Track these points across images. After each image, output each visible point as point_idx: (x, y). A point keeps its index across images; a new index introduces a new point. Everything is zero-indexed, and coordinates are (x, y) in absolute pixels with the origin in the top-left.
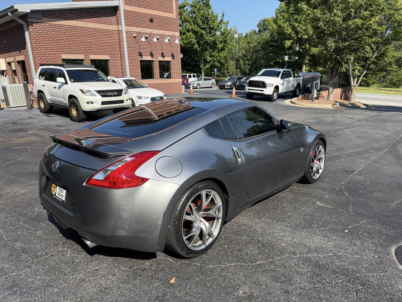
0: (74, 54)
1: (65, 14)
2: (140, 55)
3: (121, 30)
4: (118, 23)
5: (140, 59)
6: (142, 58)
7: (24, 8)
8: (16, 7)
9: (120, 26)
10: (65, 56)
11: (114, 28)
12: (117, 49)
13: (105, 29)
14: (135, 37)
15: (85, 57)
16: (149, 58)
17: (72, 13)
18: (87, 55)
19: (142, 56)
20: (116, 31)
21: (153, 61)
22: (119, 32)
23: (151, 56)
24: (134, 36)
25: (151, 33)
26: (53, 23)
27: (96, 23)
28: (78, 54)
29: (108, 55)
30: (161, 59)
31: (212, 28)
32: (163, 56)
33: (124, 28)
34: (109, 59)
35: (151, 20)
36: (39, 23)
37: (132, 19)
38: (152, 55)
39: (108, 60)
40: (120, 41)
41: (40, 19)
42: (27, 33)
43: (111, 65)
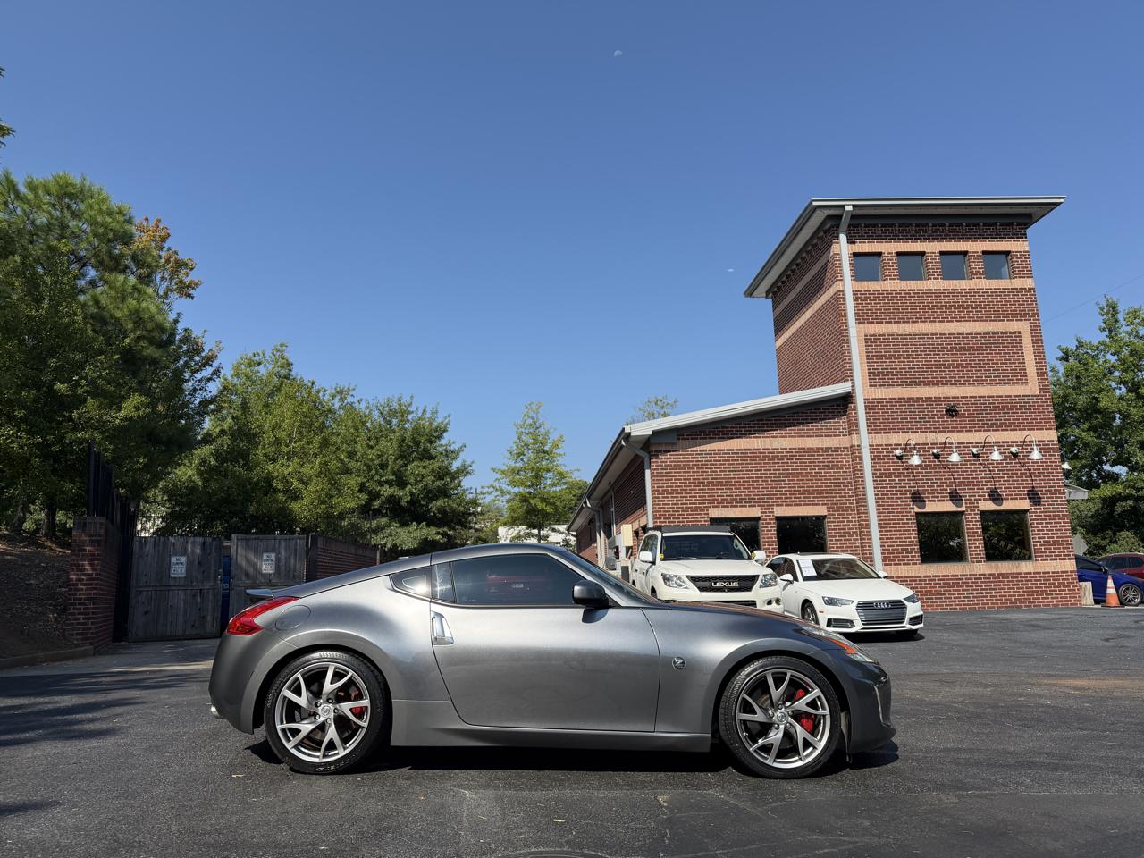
0: (737, 506)
1: (723, 427)
2: (918, 499)
3: (858, 446)
4: (853, 429)
5: (917, 510)
6: (924, 507)
7: (642, 429)
8: (627, 430)
9: (855, 436)
10: (716, 513)
11: (844, 441)
12: (849, 490)
13: (817, 448)
15: (762, 513)
16: (948, 507)
17: (740, 424)
18: (766, 506)
19: (924, 501)
20: (847, 448)
21: (963, 513)
22: (855, 450)
23: (952, 500)
24: (896, 456)
26: (698, 448)
27: (795, 437)
28: (746, 506)
29: (823, 504)
30: (989, 506)
32: (995, 496)
33: (865, 439)
34: (825, 513)
35: (952, 412)
36: (668, 452)
37: (882, 418)
38: (955, 497)
39: (824, 517)
40: (857, 469)
41: (674, 444)
42: (648, 473)
43: (830, 527)
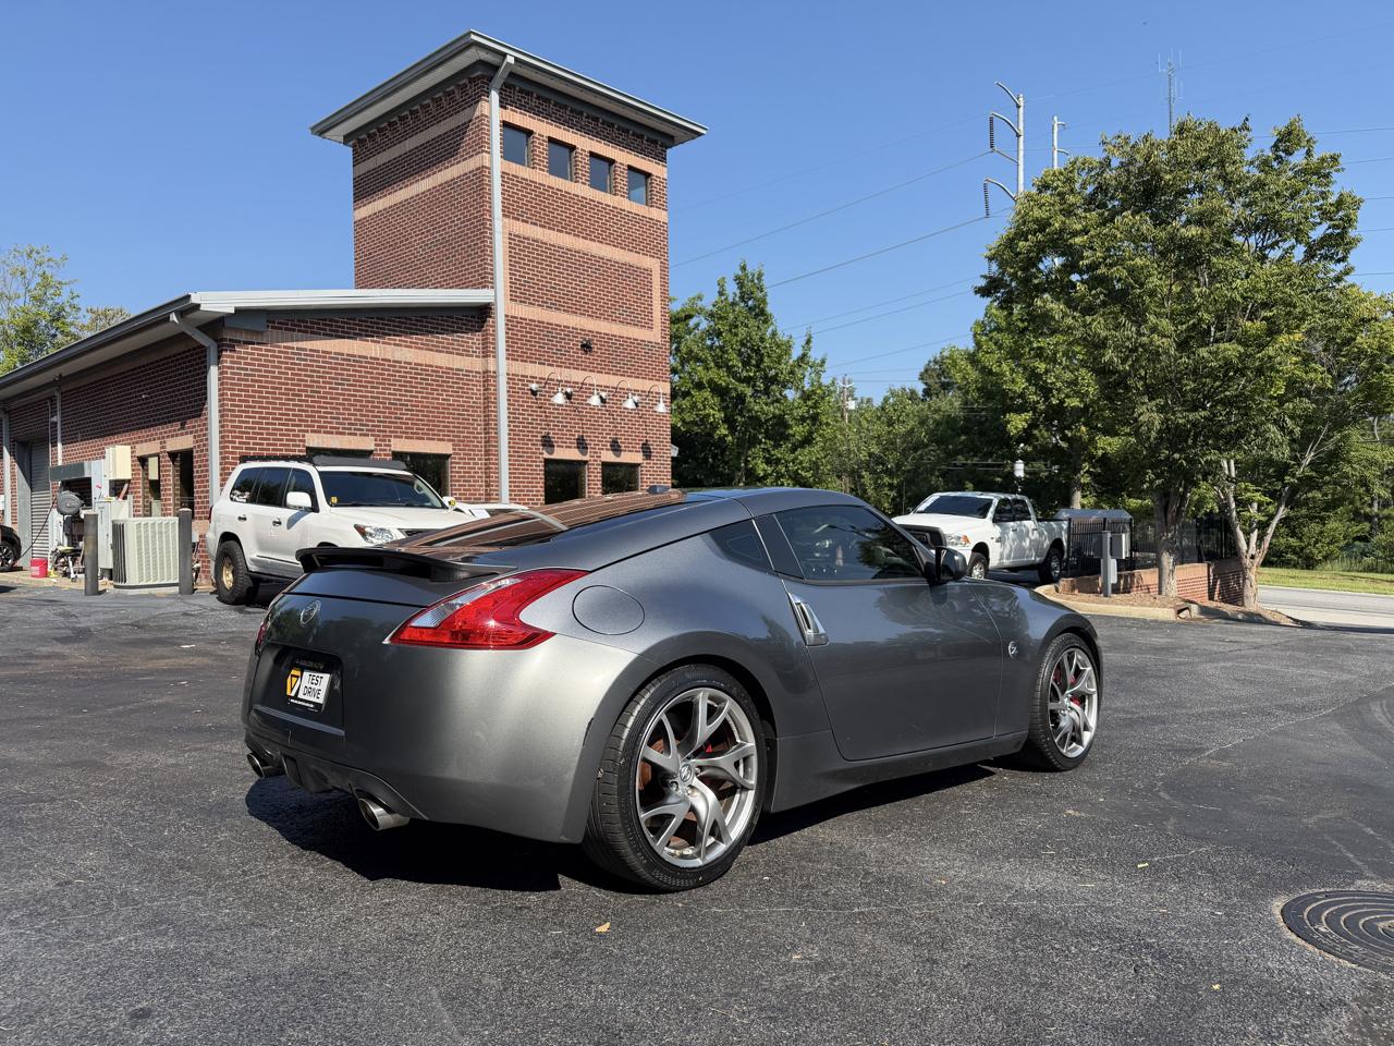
0: (344, 434)
1: (331, 320)
2: (548, 443)
3: (494, 372)
4: (487, 351)
5: (546, 456)
6: (551, 453)
7: (217, 301)
8: (195, 299)
9: (491, 360)
10: (315, 440)
11: (476, 364)
12: (478, 425)
13: (447, 368)
14: (534, 393)
15: (376, 445)
16: (573, 454)
17: (354, 320)
18: (383, 438)
19: (553, 446)
20: (479, 373)
21: (585, 462)
22: (488, 378)
23: (578, 448)
24: (531, 390)
25: (583, 384)
26: (295, 345)
27: (422, 349)
28: (356, 435)
29: (449, 440)
30: (609, 457)
31: (774, 380)
32: (616, 447)
33: (502, 365)
34: (450, 451)
35: (586, 347)
36: (253, 343)
37: (527, 342)
38: (582, 445)
39: (448, 456)
40: (489, 402)
41: (261, 333)
42: (214, 372)
43: (454, 470)
